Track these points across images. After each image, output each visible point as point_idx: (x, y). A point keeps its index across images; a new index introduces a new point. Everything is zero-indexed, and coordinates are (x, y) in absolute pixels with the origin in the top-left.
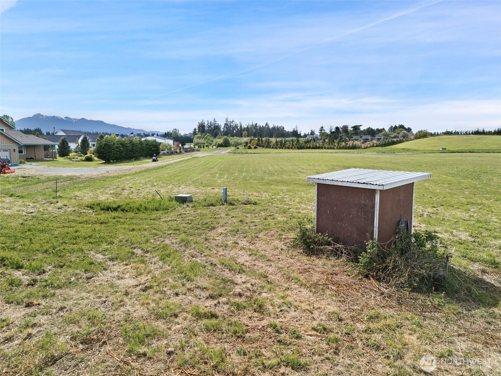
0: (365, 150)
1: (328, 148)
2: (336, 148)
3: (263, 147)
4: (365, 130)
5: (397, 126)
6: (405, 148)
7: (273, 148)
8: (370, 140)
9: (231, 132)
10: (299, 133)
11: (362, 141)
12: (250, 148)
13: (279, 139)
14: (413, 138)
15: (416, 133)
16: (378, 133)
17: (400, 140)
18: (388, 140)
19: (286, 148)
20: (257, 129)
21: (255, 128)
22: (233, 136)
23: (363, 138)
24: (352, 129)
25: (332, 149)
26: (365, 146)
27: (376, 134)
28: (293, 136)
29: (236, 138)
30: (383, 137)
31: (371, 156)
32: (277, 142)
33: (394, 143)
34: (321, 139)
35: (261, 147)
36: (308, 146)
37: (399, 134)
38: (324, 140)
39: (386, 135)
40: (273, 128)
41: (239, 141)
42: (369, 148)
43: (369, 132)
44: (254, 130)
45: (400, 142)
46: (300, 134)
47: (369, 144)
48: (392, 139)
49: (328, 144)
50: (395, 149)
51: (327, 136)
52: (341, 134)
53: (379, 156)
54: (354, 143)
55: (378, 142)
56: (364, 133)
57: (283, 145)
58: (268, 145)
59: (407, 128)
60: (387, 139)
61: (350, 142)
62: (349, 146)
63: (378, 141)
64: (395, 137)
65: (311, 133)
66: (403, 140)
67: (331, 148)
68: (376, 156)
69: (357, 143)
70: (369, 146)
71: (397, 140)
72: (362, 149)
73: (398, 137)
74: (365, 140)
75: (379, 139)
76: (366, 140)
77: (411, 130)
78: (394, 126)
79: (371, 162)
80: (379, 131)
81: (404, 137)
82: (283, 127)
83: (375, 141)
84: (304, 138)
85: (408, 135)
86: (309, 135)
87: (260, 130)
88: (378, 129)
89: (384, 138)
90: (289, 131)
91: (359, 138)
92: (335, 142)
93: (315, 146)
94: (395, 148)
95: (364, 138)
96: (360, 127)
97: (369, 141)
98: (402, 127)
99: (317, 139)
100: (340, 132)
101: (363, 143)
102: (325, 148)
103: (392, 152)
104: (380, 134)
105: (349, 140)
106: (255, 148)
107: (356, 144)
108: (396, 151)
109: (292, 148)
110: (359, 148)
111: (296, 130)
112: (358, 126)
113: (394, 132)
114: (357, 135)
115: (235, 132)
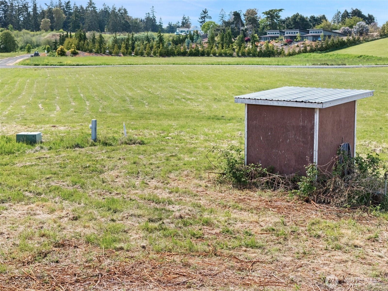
0: (290, 58)
1: (221, 55)
2: (235, 54)
3: (91, 51)
4: (289, 18)
5: (349, 11)
6: (363, 54)
7: (110, 53)
8: (299, 39)
9: (14, 20)
10: (158, 23)
11: (285, 40)
12: (62, 53)
13: (121, 36)
14: (377, 36)
15: (382, 26)
16: (314, 25)
17: (354, 39)
18: (333, 40)
19: (137, 54)
20: (70, 14)
21: (65, 12)
22: (20, 29)
23: (286, 35)
24: (266, 16)
25: (228, 56)
26: (291, 51)
27: (311, 27)
28: (146, 29)
29: (27, 33)
30: (322, 34)
31: (302, 70)
32: (116, 41)
33: (342, 45)
34: (205, 36)
35: (85, 51)
36: (182, 50)
37: (351, 27)
38: (212, 38)
39: (329, 30)
40: (102, 11)
41: (34, 39)
42: (299, 55)
43: (297, 22)
44: (64, 15)
45: (354, 43)
46: (161, 26)
47: (298, 46)
48: (340, 38)
49: (220, 45)
50: (346, 57)
51: (218, 30)
52: (243, 25)
53: (317, 70)
54: (270, 45)
55: (314, 44)
56: (287, 25)
57: (130, 48)
58: (100, 49)
59: (367, 15)
60: (329, 37)
61: (262, 42)
62: (261, 51)
63: (313, 41)
64: (345, 33)
65: (183, 23)
66: (359, 39)
67: (226, 55)
68: (312, 71)
69: (276, 45)
70: (297, 50)
71: (348, 40)
72: (285, 56)
73: (350, 33)
74: (289, 40)
75: (315, 38)
76: (291, 40)
77: (374, 19)
78: (342, 12)
79: (303, 81)
80: (316, 21)
81: (361, 34)
82: (125, 10)
83: (308, 42)
84: (171, 34)
85: (367, 30)
86: (178, 27)
87: (76, 16)
88: (313, 18)
89: (325, 36)
90: (136, 19)
91: (279, 35)
92: (233, 42)
93: (195, 50)
94: (344, 55)
95: (289, 35)
96: (280, 14)
97: (297, 41)
98: (357, 13)
99: (198, 35)
100: (242, 22)
101: (286, 45)
102: (215, 55)
103: (340, 63)
104: (318, 27)
105: (260, 38)
106: (74, 54)
107: (273, 46)
108: (346, 61)
109: (149, 55)
110: (280, 54)
111: (151, 16)
112: (276, 11)
113: (344, 23)
114: (275, 29)
115: (22, 19)
